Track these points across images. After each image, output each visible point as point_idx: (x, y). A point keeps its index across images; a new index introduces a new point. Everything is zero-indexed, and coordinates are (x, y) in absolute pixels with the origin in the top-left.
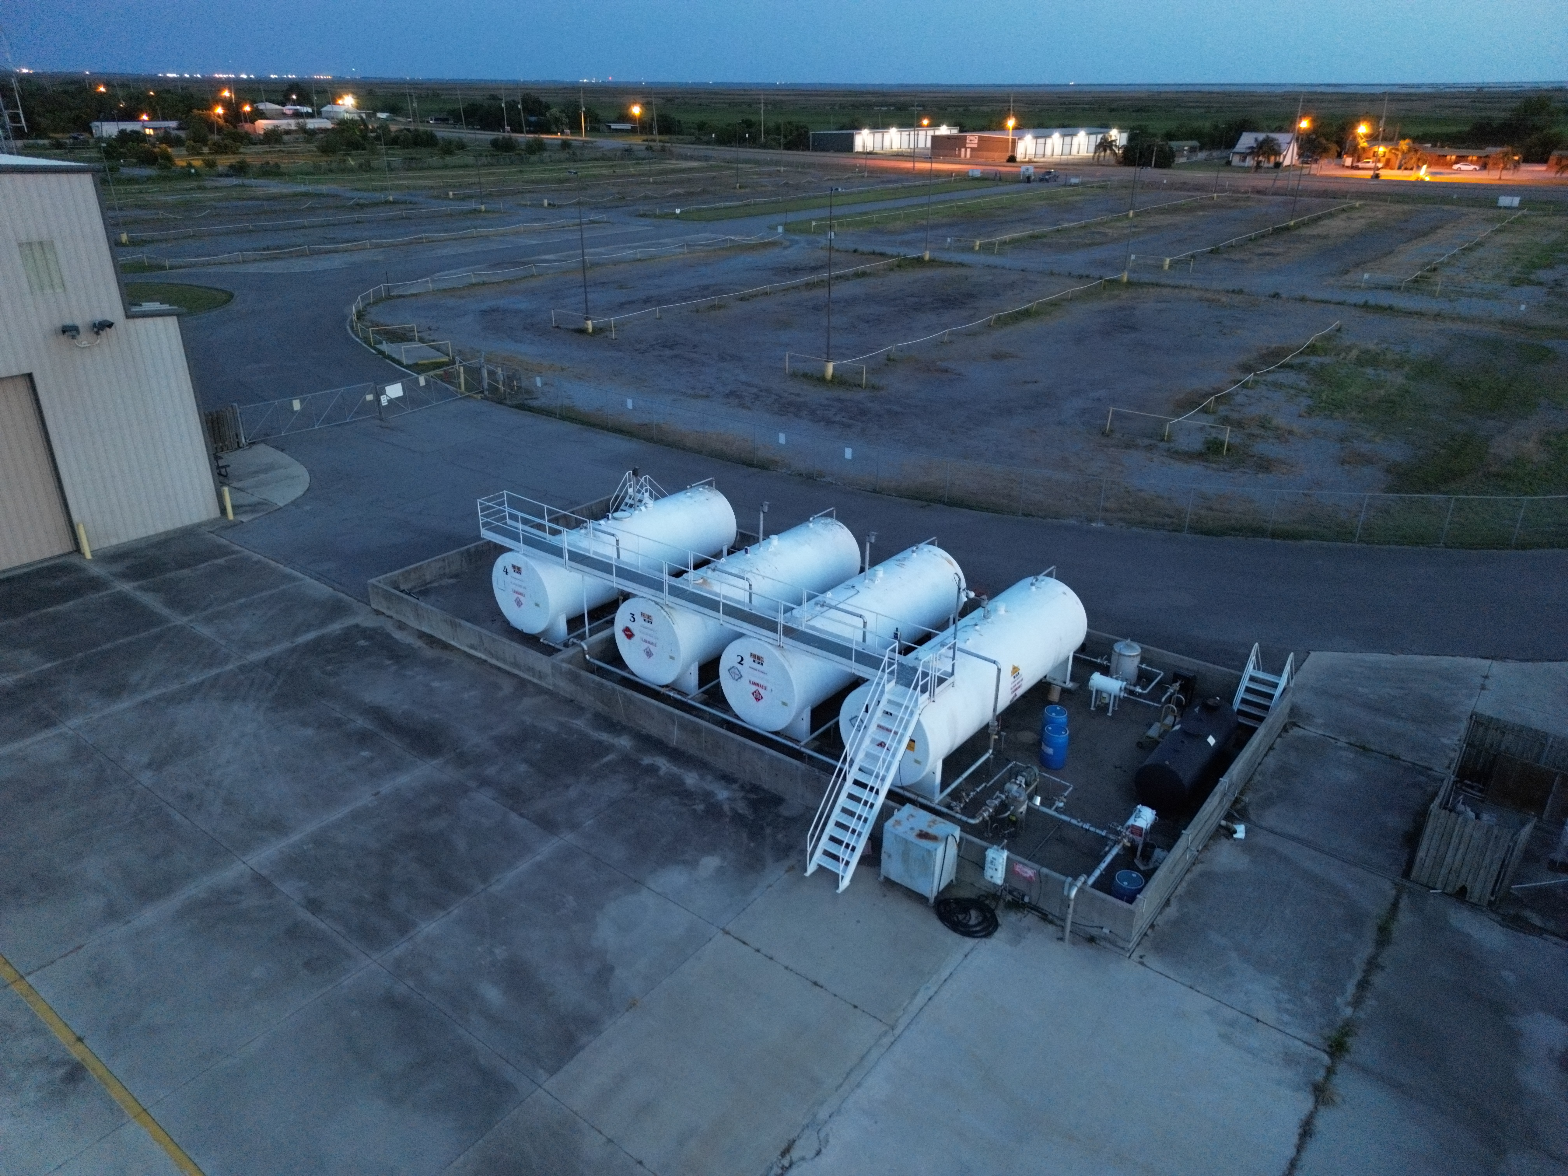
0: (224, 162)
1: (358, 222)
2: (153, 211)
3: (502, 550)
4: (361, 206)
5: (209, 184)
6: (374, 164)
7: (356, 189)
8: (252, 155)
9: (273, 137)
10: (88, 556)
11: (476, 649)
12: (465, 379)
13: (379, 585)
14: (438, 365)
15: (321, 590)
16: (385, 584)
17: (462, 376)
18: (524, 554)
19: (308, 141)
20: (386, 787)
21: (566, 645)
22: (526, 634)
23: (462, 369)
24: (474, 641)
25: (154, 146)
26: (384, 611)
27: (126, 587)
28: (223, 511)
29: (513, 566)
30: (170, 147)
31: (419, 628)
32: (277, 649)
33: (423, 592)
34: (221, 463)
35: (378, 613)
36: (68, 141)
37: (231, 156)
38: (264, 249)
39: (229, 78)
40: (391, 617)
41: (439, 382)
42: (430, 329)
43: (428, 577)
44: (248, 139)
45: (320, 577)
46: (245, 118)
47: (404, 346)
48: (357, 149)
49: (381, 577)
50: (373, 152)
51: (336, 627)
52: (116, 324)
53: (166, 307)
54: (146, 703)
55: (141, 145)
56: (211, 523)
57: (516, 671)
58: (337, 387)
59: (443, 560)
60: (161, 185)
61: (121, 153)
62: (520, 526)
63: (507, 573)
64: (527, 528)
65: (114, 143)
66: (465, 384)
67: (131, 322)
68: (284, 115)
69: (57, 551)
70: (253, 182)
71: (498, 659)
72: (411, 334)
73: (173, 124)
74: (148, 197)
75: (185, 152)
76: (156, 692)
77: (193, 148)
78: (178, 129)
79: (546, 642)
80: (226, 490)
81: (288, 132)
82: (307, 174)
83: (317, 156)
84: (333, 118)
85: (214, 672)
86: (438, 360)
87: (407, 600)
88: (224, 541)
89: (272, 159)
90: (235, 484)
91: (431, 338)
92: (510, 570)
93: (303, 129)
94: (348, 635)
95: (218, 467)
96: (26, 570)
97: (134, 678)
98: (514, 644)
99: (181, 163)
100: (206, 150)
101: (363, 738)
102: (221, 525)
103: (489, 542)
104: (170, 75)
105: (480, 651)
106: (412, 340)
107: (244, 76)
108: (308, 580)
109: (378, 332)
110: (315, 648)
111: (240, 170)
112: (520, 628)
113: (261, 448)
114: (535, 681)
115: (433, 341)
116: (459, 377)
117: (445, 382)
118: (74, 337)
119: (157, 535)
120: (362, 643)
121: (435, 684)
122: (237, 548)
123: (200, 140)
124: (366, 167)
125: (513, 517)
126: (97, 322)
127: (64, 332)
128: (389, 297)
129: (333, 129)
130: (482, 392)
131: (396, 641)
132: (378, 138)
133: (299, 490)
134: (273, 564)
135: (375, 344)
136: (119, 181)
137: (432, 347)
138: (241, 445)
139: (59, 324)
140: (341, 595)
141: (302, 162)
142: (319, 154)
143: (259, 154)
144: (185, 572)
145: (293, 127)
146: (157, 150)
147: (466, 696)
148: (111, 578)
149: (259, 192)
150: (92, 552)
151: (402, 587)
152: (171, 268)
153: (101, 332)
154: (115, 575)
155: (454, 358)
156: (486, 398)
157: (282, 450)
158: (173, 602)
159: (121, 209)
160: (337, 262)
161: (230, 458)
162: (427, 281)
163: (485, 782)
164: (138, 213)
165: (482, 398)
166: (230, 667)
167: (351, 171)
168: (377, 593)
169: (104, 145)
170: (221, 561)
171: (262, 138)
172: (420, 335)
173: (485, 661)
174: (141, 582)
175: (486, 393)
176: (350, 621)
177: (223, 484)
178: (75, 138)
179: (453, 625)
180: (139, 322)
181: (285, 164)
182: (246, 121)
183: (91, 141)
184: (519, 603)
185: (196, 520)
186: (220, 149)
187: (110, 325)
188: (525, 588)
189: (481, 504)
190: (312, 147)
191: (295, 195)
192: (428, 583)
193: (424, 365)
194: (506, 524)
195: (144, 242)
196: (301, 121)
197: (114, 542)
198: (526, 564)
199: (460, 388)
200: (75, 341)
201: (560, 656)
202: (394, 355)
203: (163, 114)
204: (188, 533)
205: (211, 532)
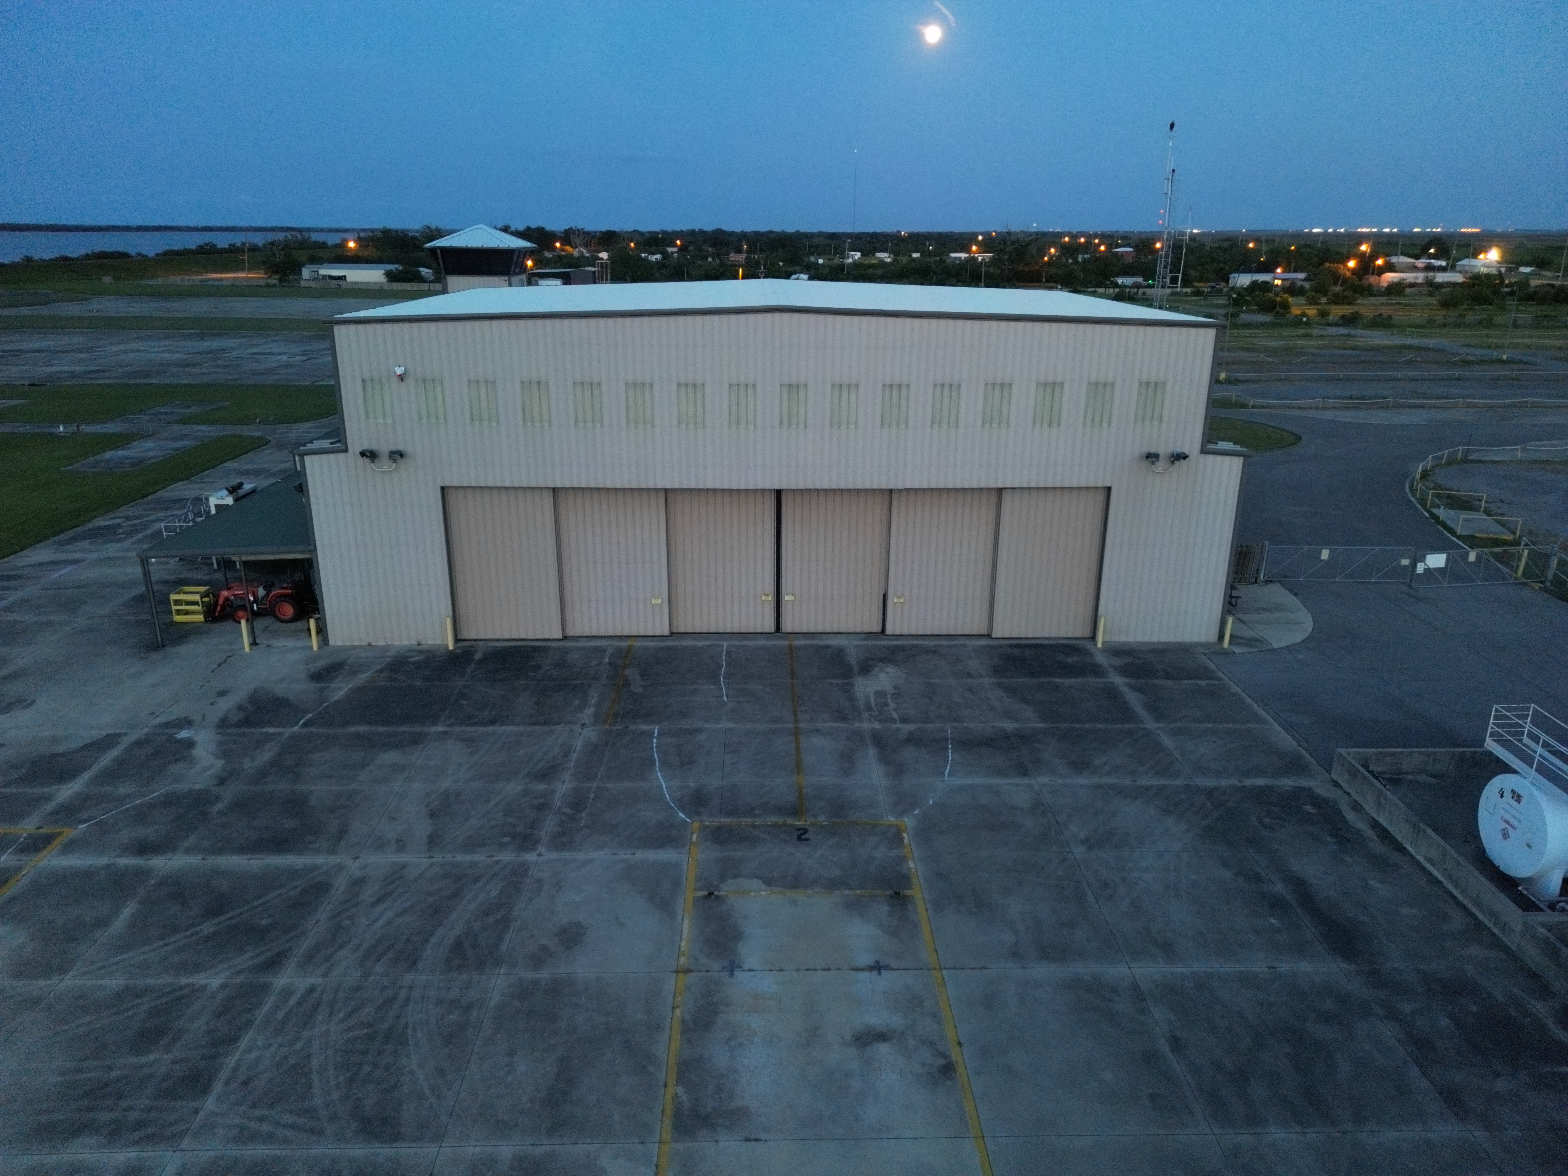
0: (1337, 311)
1: (1457, 379)
2: (1256, 354)
3: (1507, 769)
4: (1467, 363)
5: (1315, 332)
6: (1499, 319)
7: (1467, 345)
8: (1366, 307)
9: (1396, 289)
10: (1100, 645)
11: (1433, 865)
12: (1527, 563)
13: (1348, 757)
14: (1497, 543)
15: (1285, 740)
16: (1354, 758)
17: (1524, 560)
18: (1532, 783)
19: (1430, 294)
20: (1284, 967)
21: (1552, 906)
22: (1502, 873)
23: (1526, 552)
24: (1434, 854)
25: (1277, 295)
26: (1344, 785)
27: (1119, 681)
28: (1221, 637)
29: (1513, 792)
30: (1291, 296)
31: (1375, 816)
32: (1224, 782)
33: (1394, 780)
34: (1235, 593)
35: (1336, 784)
36: (1206, 290)
37: (1347, 307)
38: (1346, 398)
39: (1371, 232)
40: (1349, 794)
41: (1493, 560)
42: (1502, 501)
43: (1405, 767)
44: (1370, 291)
45: (1289, 728)
46: (1373, 270)
47: (1464, 515)
48: (1484, 303)
49: (1352, 750)
50: (1502, 308)
51: (1287, 783)
52: (1191, 457)
53: (1237, 448)
54: (1099, 786)
55: (1266, 294)
56: (1207, 645)
57: (1474, 910)
58: (1374, 545)
59: (1429, 755)
60: (1270, 331)
61: (1246, 300)
62: (1540, 750)
63: (1502, 796)
64: (1546, 754)
65: (1244, 292)
66: (1524, 569)
67: (1203, 456)
68: (1414, 268)
69: (1078, 634)
70: (1360, 332)
71: (1456, 886)
72: (1477, 503)
73: (1302, 276)
74: (1255, 341)
75: (1304, 302)
76: (1110, 780)
77: (1313, 298)
78: (1305, 280)
79: (1525, 892)
80: (1230, 620)
81: (1412, 285)
82: (1419, 327)
83: (1437, 310)
84: (1467, 272)
85: (1163, 782)
86: (1500, 537)
87: (1373, 784)
88: (1212, 666)
89: (1386, 311)
90: (1241, 616)
91: (1500, 511)
92: (1508, 794)
93: (1430, 283)
94: (1297, 794)
95: (1231, 597)
96: (1051, 642)
97: (1097, 762)
98: (1482, 878)
99: (1296, 311)
100: (1324, 300)
101: (1277, 905)
102: (1214, 650)
103: (1490, 754)
104: (1315, 230)
105: (1438, 869)
106: (1476, 509)
107: (1387, 230)
108: (1276, 727)
109: (1438, 496)
110: (1260, 795)
111: (1350, 321)
112: (1497, 863)
113: (1275, 588)
114: (1496, 931)
115: (1503, 515)
116: (1519, 559)
117: (1500, 562)
118: (1153, 463)
119: (1159, 643)
120: (1308, 808)
121: (1372, 883)
122: (1221, 675)
123: (1321, 290)
124: (1489, 323)
125: (1535, 739)
126: (1175, 453)
127: (1147, 457)
128: (1465, 461)
129: (1463, 283)
130: (1542, 582)
131: (1344, 820)
132: (1512, 293)
133: (1297, 637)
134: (1249, 700)
135: (1430, 507)
136: (1236, 326)
137: (1498, 522)
138: (1258, 581)
139: (1146, 450)
140: (1303, 752)
141: (1417, 316)
142: (1439, 307)
143: (1375, 305)
144: (1170, 683)
145: (1420, 281)
146: (1279, 299)
147: (1405, 911)
148: (1110, 669)
149: (1361, 342)
150: (1103, 642)
151: (1371, 768)
152: (1253, 407)
153: (1176, 462)
154: (1113, 667)
155: (1520, 537)
156: (1546, 590)
157: (1295, 594)
158: (1151, 708)
159: (1229, 350)
160: (1419, 417)
161: (1245, 592)
162: (1517, 450)
163: (1393, 1015)
164: (1243, 355)
165: (1540, 588)
166: (1178, 782)
167: (1469, 326)
168: (1343, 765)
169: (1235, 296)
170: (1203, 683)
171: (1383, 289)
172: (1488, 505)
173: (1441, 883)
174: (1132, 681)
175: (1548, 584)
176: (1304, 782)
177: (1230, 613)
178: (1213, 287)
179: (1417, 830)
180: (1210, 457)
181: (1399, 316)
182: (1373, 274)
183: (1225, 290)
184: (1505, 835)
185: (1195, 639)
186: (1338, 300)
187: (1185, 457)
188: (1520, 821)
189: (1497, 710)
190: (1433, 300)
191: (1398, 347)
192: (1403, 774)
193: (1480, 539)
194: (1520, 741)
195: (1237, 381)
196: (1431, 274)
197: (1123, 639)
198: (1531, 795)
199: (1516, 572)
200: (1153, 466)
201: (1540, 917)
202: (1448, 523)
203: (1295, 266)
204: (1185, 649)
205: (1204, 654)
